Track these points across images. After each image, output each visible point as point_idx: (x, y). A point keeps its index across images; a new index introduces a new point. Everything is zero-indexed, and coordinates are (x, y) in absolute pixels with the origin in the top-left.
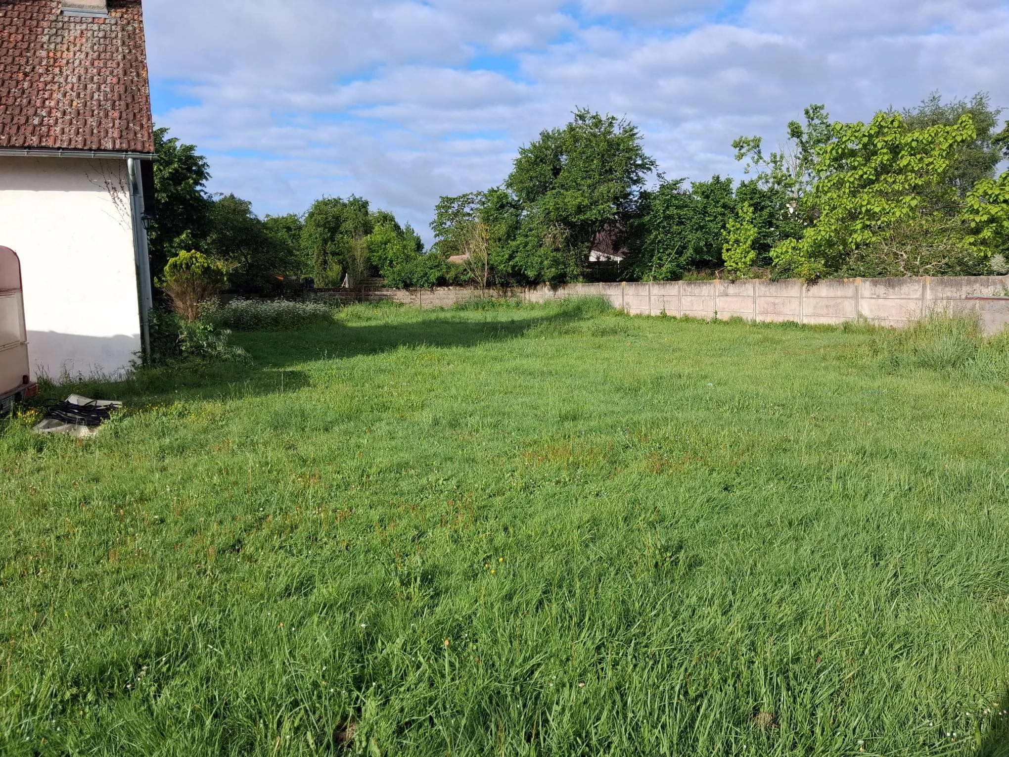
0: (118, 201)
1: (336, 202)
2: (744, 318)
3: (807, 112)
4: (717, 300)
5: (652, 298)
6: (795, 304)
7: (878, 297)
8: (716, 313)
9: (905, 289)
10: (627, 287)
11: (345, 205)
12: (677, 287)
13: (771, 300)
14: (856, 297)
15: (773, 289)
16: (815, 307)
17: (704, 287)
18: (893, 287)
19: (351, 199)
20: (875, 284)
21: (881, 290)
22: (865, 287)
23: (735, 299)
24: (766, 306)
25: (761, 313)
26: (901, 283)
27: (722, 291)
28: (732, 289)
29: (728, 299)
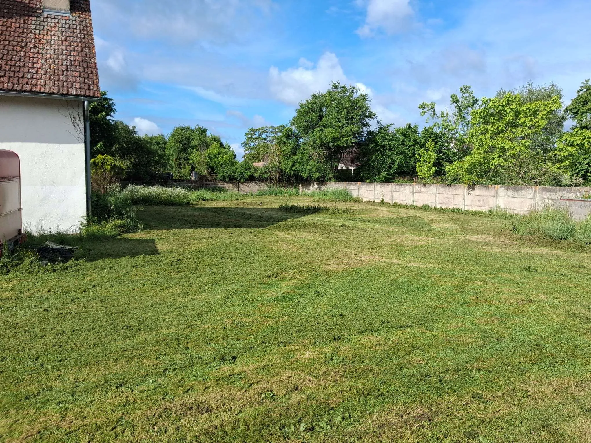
0: (76, 125)
1: (188, 129)
2: (430, 205)
3: (461, 90)
4: (414, 195)
5: (376, 192)
6: (460, 198)
7: (509, 197)
8: (413, 202)
9: (524, 192)
10: (361, 185)
11: (192, 131)
12: (390, 186)
13: (446, 196)
14: (496, 196)
15: (448, 190)
16: (472, 201)
17: (407, 187)
18: (517, 191)
19: (197, 127)
20: (507, 189)
21: (510, 192)
22: (501, 190)
23: (425, 195)
24: (443, 199)
25: (441, 203)
26: (521, 189)
27: (417, 190)
28: (423, 189)
29: (421, 194)
